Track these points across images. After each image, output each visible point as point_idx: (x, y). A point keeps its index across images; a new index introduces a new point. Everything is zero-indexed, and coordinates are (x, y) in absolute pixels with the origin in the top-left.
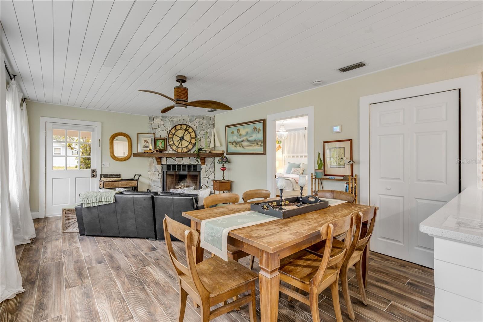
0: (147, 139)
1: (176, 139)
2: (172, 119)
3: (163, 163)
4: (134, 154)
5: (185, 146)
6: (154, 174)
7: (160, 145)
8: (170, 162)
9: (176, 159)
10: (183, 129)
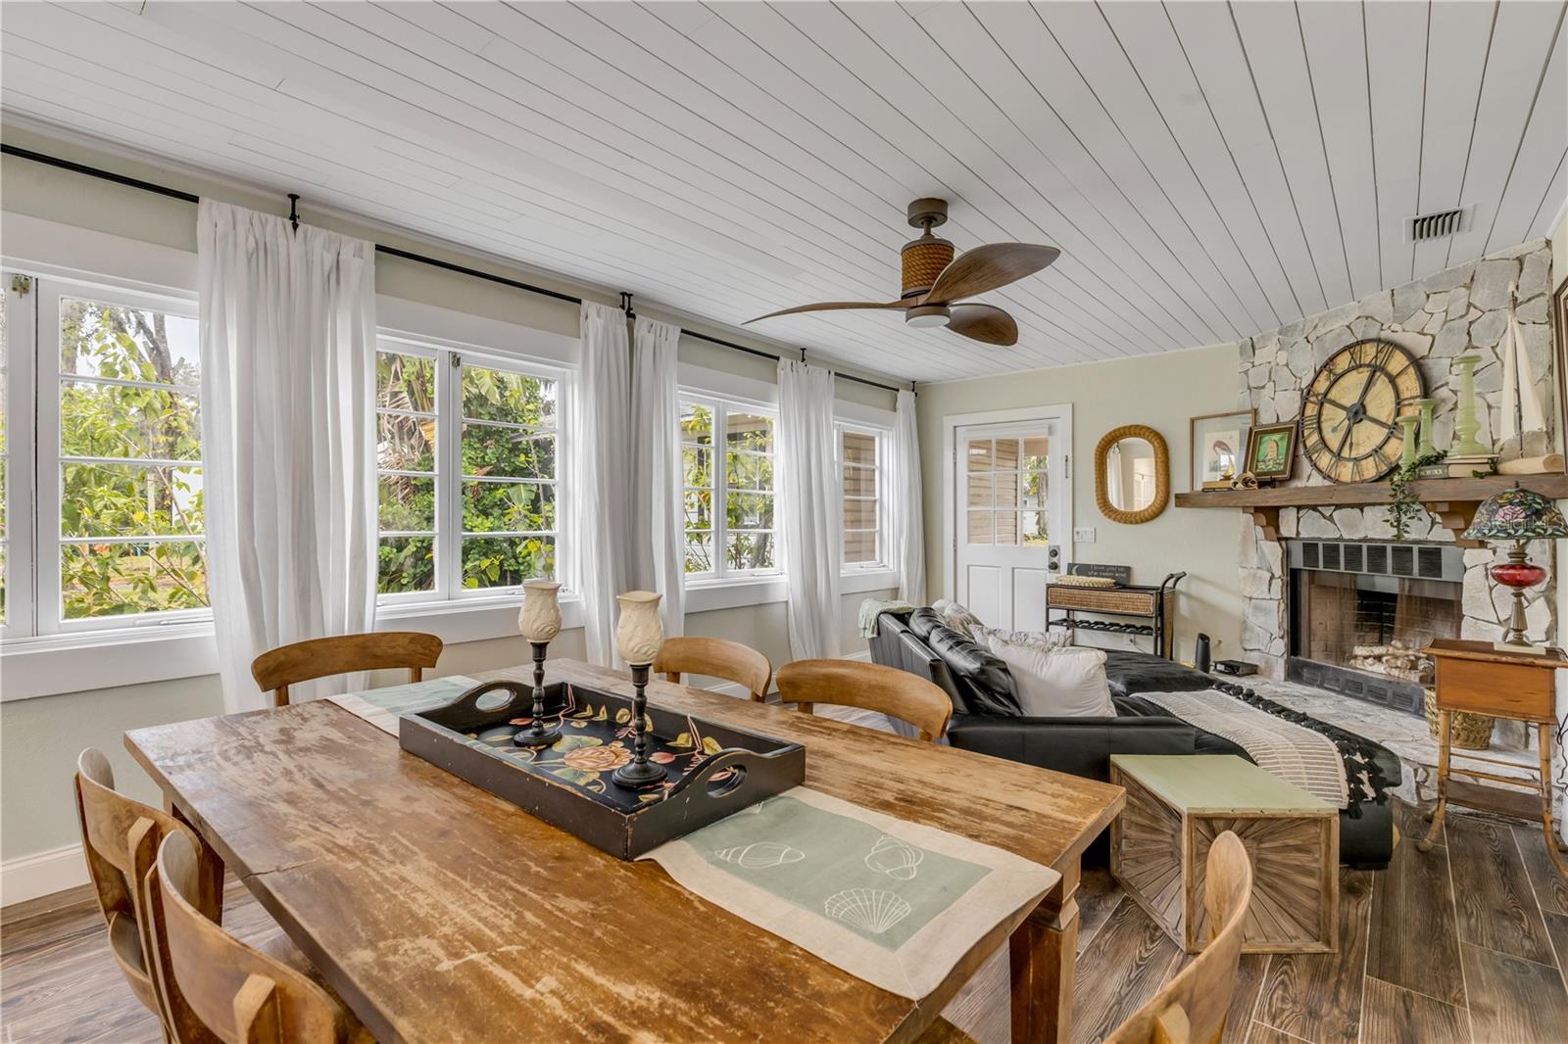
0: (1223, 437)
1: (1334, 418)
2: (1321, 331)
3: (1284, 532)
4: (1177, 496)
5: (1368, 450)
6: (1254, 576)
7: (1269, 458)
8: (1314, 527)
9: (1337, 515)
10: (1361, 366)
